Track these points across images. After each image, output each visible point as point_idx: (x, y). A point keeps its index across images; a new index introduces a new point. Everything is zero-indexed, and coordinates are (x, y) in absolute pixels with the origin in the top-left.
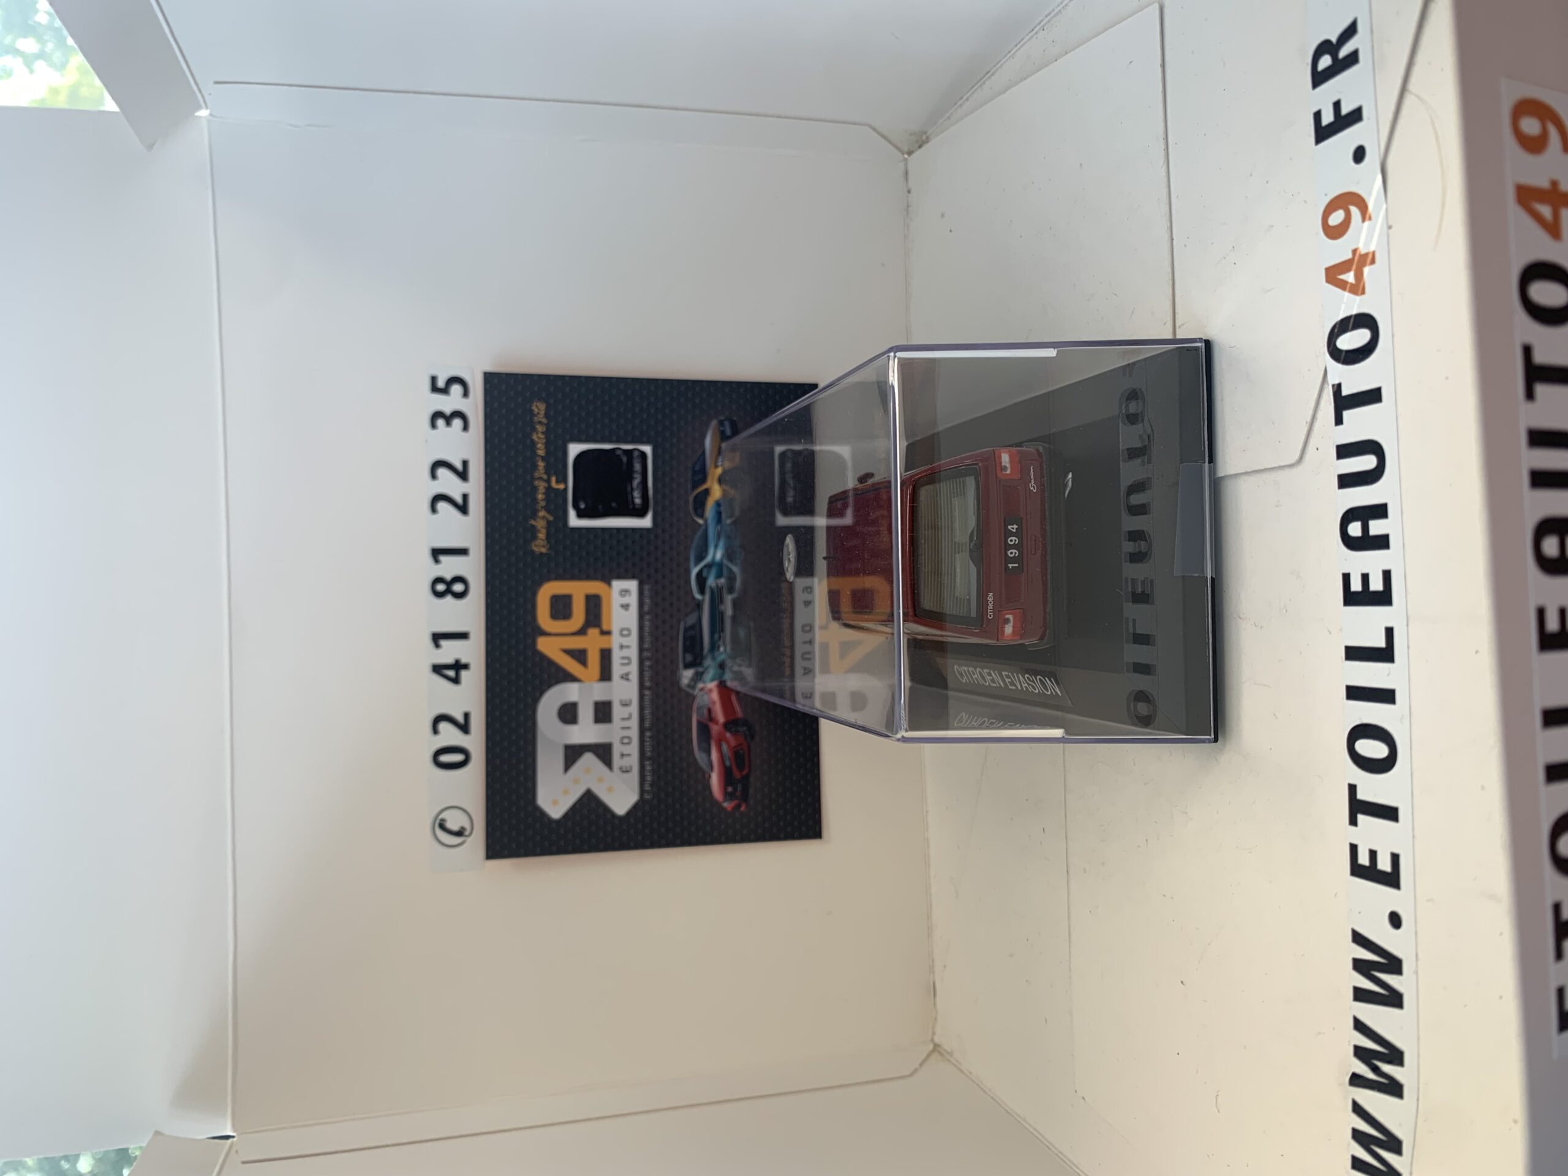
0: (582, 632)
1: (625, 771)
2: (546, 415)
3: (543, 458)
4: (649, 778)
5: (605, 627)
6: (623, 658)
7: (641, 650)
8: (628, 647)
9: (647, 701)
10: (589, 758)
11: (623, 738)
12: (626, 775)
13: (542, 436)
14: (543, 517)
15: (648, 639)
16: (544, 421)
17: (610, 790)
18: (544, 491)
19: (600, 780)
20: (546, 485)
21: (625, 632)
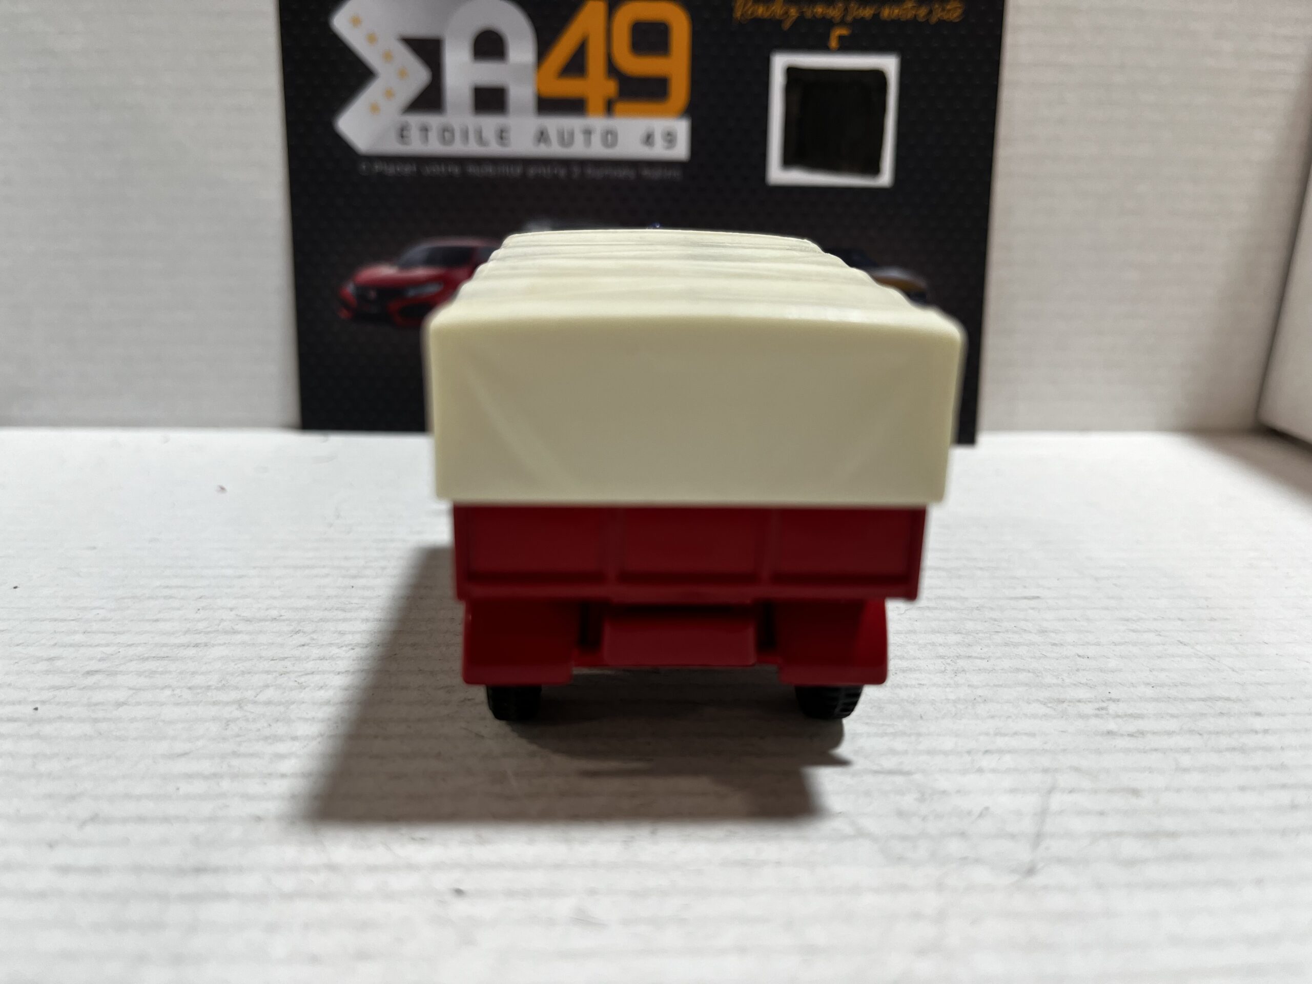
0: (612, 70)
1: (403, 133)
2: (941, 23)
3: (876, 16)
4: (391, 170)
5: (619, 106)
6: (572, 134)
7: (583, 163)
8: (588, 142)
9: (506, 170)
10: (420, 76)
11: (452, 132)
12: (393, 135)
13: (910, 15)
14: (786, 13)
15: (600, 173)
16: (934, 19)
17: (374, 108)
18: (828, 17)
19: (389, 94)
20: (838, 19)
21: (610, 137)
